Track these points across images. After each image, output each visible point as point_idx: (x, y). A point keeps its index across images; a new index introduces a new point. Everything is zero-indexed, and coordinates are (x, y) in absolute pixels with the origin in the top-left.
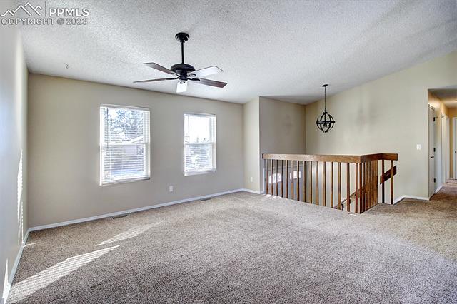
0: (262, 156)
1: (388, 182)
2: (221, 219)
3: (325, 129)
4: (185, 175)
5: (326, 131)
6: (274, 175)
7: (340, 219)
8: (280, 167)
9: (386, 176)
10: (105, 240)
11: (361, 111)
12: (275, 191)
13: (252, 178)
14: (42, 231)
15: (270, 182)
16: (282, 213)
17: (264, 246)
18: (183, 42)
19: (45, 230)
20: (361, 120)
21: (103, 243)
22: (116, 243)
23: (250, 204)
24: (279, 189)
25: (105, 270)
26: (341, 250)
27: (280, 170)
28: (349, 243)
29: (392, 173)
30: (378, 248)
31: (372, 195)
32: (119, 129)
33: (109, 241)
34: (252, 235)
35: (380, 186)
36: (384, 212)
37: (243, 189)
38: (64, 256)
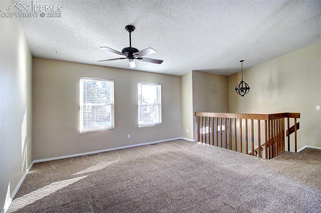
0: (195, 114)
1: (292, 135)
2: (162, 159)
3: (242, 94)
4: (139, 127)
5: (243, 96)
6: (204, 128)
7: (252, 163)
8: (207, 122)
9: (291, 130)
10: (80, 171)
11: (271, 80)
12: (204, 139)
13: (187, 130)
14: (41, 163)
15: (201, 133)
16: (207, 157)
17: (189, 182)
18: (130, 32)
19: (43, 162)
20: (271, 87)
21: (78, 173)
22: (86, 174)
23: (184, 149)
24: (207, 139)
25: (74, 193)
26: (249, 189)
27: (207, 124)
28: (257, 183)
29: (295, 128)
30: (280, 189)
31: (279, 145)
32: (103, 95)
33: (82, 172)
34: (182, 173)
35: (286, 138)
36: (288, 159)
37: (181, 138)
38: (50, 181)
